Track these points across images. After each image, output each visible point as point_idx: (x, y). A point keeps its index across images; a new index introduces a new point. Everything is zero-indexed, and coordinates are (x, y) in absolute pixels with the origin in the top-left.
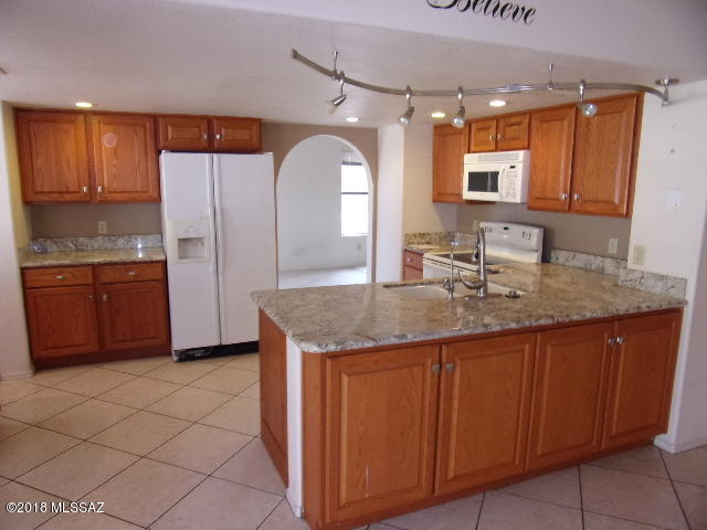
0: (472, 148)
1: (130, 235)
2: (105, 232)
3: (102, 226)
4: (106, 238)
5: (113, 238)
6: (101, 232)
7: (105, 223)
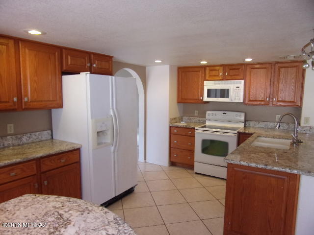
0: (207, 78)
1: (31, 133)
2: (12, 132)
3: (11, 128)
4: (14, 137)
5: (19, 136)
6: (9, 132)
7: (12, 125)
